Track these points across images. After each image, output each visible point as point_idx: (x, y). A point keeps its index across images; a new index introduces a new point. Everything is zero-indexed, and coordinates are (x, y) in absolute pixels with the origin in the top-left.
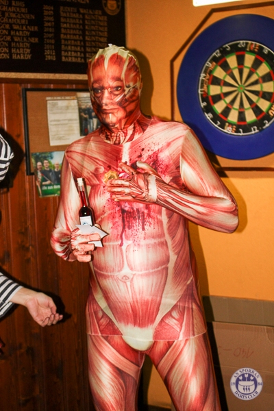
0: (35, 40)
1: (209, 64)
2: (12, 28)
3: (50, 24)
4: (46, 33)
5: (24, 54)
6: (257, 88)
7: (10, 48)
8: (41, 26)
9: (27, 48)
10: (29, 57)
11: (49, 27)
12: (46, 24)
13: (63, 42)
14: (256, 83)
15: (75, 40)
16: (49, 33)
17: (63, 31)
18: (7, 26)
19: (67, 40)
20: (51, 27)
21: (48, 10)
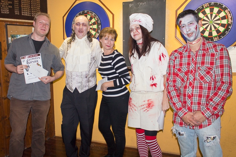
0: (11, 7)
4: (15, 4)
7: (1, 9)
8: (13, 2)
9: (7, 9)
10: (8, 13)
11: (16, 2)
13: (22, 8)
14: (91, 25)
15: (27, 8)
17: (22, 4)
19: (24, 8)
20: (17, 2)
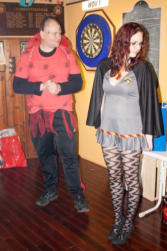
0: (25, 25)
1: (83, 32)
2: (16, 21)
3: (31, 19)
4: (30, 22)
6: (95, 41)
8: (27, 20)
17: (36, 21)
21: (30, 15)
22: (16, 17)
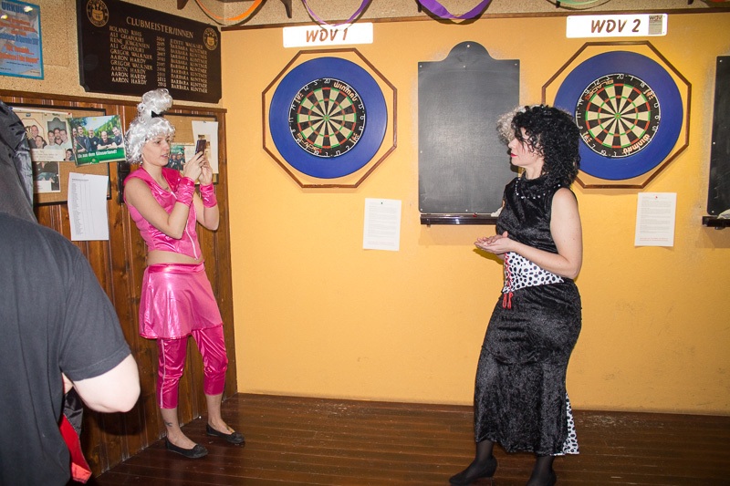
0: (150, 67)
1: (298, 96)
2: (131, 55)
3: (161, 54)
4: (159, 61)
5: (140, 79)
6: (339, 118)
7: (129, 73)
8: (155, 56)
9: (143, 74)
10: (145, 82)
11: (161, 56)
12: (159, 54)
13: (172, 70)
14: (339, 114)
16: (161, 62)
17: (172, 61)
18: (127, 53)
19: (176, 69)
20: (163, 57)
21: (160, 41)
22: (132, 44)
